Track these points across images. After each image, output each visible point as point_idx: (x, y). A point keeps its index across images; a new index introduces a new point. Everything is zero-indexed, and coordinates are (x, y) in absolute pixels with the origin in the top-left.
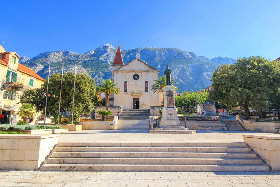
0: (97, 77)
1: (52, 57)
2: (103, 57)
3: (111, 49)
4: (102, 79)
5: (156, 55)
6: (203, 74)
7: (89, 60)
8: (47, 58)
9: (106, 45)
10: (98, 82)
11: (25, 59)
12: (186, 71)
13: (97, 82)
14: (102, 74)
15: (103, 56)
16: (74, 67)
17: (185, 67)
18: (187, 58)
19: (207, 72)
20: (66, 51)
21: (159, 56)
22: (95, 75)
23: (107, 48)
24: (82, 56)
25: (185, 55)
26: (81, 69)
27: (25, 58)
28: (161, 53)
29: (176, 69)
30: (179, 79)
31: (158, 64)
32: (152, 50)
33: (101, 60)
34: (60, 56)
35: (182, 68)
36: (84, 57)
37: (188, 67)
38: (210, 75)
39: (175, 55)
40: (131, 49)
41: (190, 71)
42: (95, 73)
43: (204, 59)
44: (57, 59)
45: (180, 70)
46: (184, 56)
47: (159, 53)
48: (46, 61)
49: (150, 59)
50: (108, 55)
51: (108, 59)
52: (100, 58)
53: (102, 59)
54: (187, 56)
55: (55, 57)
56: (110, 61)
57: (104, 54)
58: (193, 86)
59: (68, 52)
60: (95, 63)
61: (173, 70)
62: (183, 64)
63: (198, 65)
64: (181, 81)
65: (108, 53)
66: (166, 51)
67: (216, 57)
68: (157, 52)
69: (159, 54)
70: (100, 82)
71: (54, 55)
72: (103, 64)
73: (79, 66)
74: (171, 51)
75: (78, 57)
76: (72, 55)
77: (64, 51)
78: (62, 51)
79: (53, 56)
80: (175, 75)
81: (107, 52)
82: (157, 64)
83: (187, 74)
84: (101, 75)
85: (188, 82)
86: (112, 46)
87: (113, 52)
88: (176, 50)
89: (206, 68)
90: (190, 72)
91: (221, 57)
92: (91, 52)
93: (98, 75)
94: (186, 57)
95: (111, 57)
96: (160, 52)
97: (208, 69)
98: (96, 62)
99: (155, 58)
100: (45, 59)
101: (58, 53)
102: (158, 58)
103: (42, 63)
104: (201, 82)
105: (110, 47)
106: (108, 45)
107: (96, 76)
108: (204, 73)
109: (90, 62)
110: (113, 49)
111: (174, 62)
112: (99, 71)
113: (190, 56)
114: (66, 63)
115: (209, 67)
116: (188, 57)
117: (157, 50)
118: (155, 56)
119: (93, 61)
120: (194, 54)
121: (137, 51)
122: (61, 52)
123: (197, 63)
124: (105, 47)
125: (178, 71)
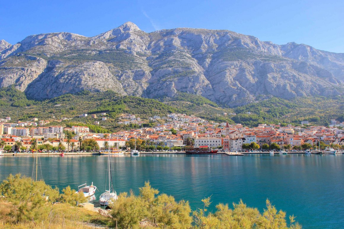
0: (125, 78)
1: (50, 45)
2: (125, 45)
3: (135, 31)
4: (131, 82)
5: (203, 41)
6: (267, 76)
7: (106, 50)
8: (44, 47)
9: (126, 26)
10: (127, 85)
11: (4, 44)
12: (245, 70)
13: (125, 85)
14: (131, 74)
15: (125, 42)
16: (94, 65)
17: (244, 64)
18: (247, 49)
19: (272, 73)
20: (67, 34)
21: (206, 43)
22: (122, 75)
23: (129, 29)
24: (94, 42)
25: (245, 44)
26: (103, 67)
27: (4, 42)
28: (210, 39)
29: (233, 67)
30: (236, 83)
31: (206, 57)
32: (196, 34)
33: (123, 50)
34: (59, 41)
35: (240, 66)
36: (97, 43)
37: (248, 64)
38: (276, 77)
39: (230, 42)
40: (164, 30)
41: (251, 70)
42: (121, 72)
43: (271, 46)
44: (57, 47)
45: (237, 69)
46: (242, 46)
47: (206, 38)
48: (43, 51)
49: (193, 46)
50: (132, 42)
51: (133, 47)
52: (121, 47)
53: (124, 48)
54: (247, 44)
55: (53, 44)
56: (135, 50)
57: (125, 39)
58: (254, 92)
59: (70, 36)
60: (115, 54)
61: (228, 69)
62: (241, 59)
63: (261, 62)
64: (239, 85)
65: (131, 38)
66: (217, 35)
67: (288, 43)
68: (203, 36)
69: (206, 40)
70: (129, 85)
71: (52, 41)
72: (127, 56)
73: (99, 64)
74: (224, 36)
75: (89, 45)
76: (76, 40)
77: (65, 33)
78: (62, 34)
79: (51, 43)
80: (231, 77)
81: (130, 36)
82: (204, 56)
83: (246, 75)
84: (129, 75)
85: (248, 87)
86: (135, 25)
87: (138, 35)
88: (231, 34)
89: (272, 67)
90: (251, 72)
91: (295, 43)
92: (105, 35)
93: (125, 75)
94: (245, 46)
95: (136, 45)
96: (208, 36)
97: (273, 69)
98: (117, 53)
99: (200, 47)
100: (41, 47)
101: (57, 37)
102: (205, 46)
103: (40, 55)
104: (265, 87)
105: (132, 28)
106: (129, 24)
107: (123, 77)
108: (269, 75)
109: (108, 53)
110: (137, 30)
111: (228, 55)
112: (126, 70)
113: (251, 45)
114: (74, 54)
115: (276, 66)
116: (248, 46)
117: (203, 33)
118: (201, 42)
119: (111, 50)
120: (256, 39)
121: (174, 34)
122: (60, 35)
123: (260, 58)
124: (126, 28)
125: (234, 70)
